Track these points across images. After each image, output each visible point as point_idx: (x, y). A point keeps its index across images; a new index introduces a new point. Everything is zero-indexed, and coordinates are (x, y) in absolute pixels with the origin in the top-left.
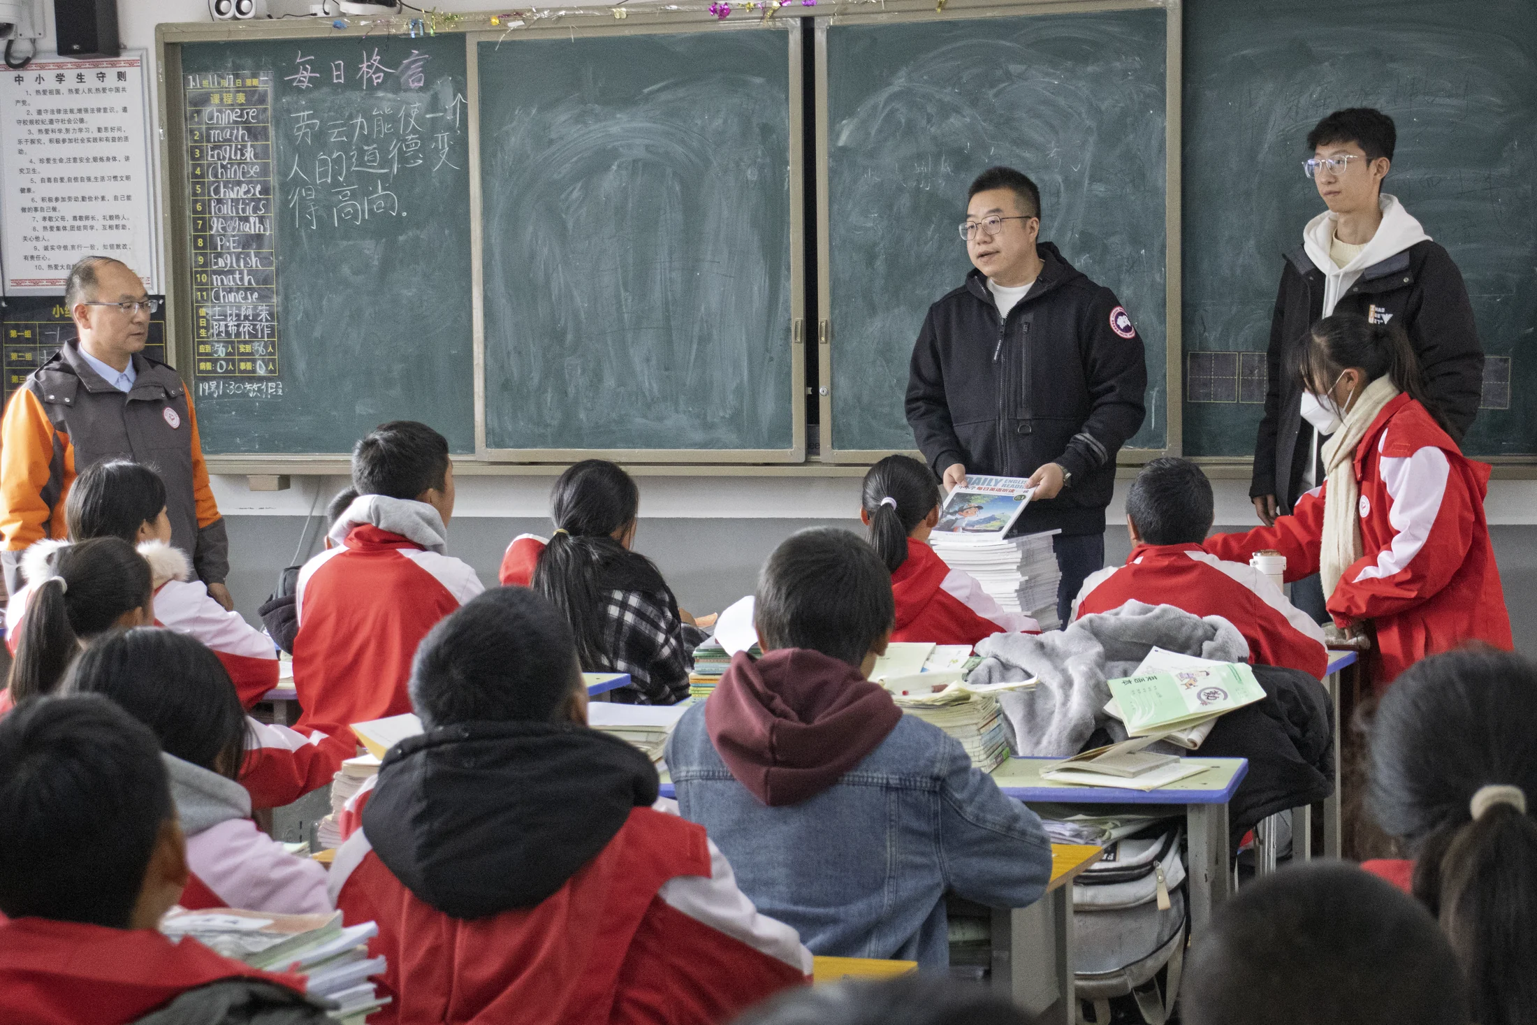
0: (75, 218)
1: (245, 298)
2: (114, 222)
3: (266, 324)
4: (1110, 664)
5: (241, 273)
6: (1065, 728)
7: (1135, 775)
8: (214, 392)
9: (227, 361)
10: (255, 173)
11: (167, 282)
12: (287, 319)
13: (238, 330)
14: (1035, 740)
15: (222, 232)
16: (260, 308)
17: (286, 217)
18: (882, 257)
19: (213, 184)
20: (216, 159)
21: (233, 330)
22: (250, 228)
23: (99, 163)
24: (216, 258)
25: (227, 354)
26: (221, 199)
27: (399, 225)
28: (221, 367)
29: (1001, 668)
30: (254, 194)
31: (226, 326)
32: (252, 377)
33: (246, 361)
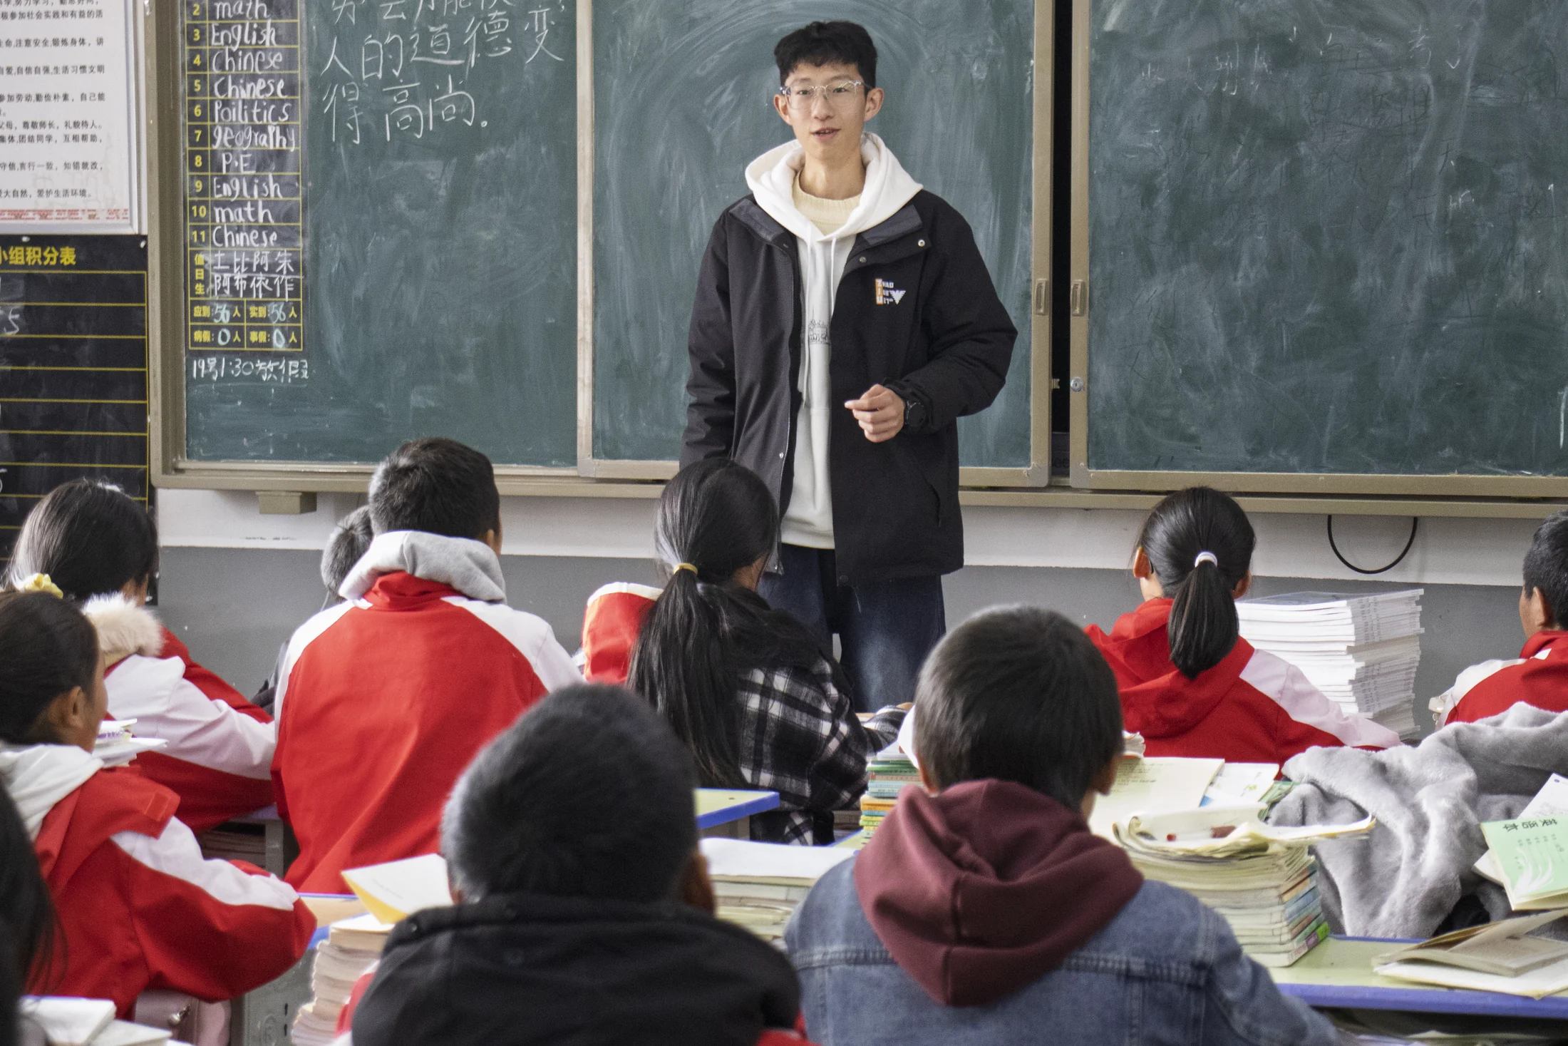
0: (26, 125)
1: (260, 240)
2: (80, 131)
3: (289, 277)
4: (1486, 799)
5: (254, 204)
6: (1415, 892)
7: (1517, 972)
8: (213, 373)
9: (232, 329)
10: (276, 63)
11: (150, 217)
12: (316, 272)
13: (248, 285)
14: (1370, 909)
15: (229, 147)
16: (279, 254)
17: (318, 124)
18: (1165, 192)
19: (218, 80)
20: (222, 42)
21: (241, 284)
22: (268, 141)
23: (61, 48)
24: (220, 182)
25: (232, 319)
26: (228, 100)
27: (476, 139)
28: (224, 338)
29: (1322, 800)
30: (275, 94)
31: (232, 280)
32: (266, 353)
33: (259, 329)
